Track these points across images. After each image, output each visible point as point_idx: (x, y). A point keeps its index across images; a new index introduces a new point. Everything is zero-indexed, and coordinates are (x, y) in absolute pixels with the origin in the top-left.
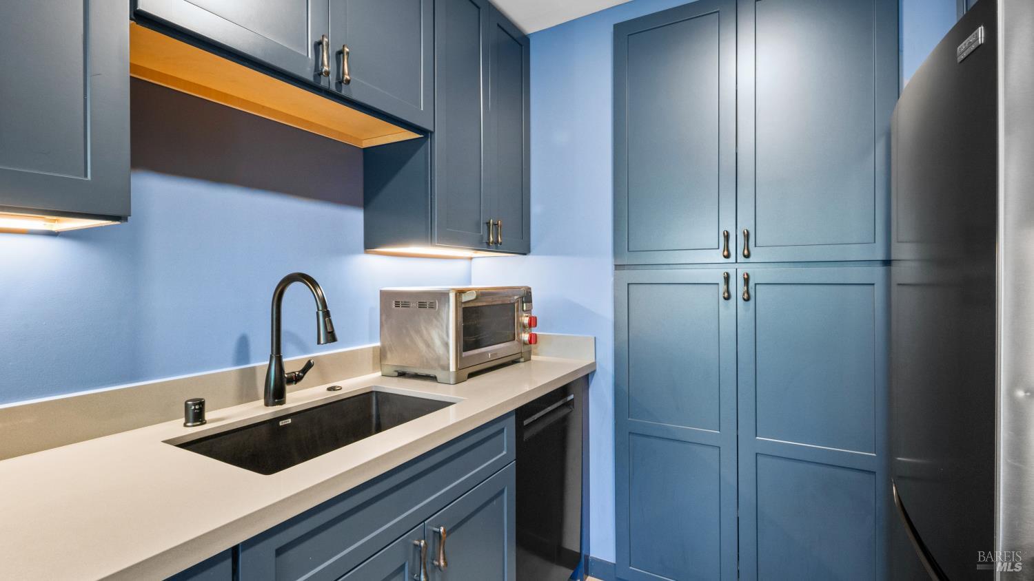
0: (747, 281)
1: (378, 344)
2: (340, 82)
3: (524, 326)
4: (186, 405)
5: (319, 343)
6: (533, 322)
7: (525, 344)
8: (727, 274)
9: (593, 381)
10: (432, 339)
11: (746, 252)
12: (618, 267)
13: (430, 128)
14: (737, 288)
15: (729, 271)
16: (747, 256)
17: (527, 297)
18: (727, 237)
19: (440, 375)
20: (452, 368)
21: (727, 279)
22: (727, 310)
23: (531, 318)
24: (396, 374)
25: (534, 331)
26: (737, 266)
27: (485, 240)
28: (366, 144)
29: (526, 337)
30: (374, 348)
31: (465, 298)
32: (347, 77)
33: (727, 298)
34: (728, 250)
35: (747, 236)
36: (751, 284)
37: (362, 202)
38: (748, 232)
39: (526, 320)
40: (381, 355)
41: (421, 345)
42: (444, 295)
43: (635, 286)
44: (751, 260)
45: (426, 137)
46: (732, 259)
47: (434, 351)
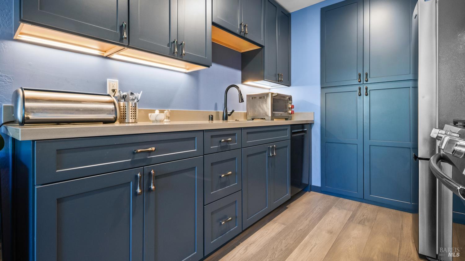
0: (367, 89)
1: (246, 112)
2: (245, 33)
3: (290, 108)
4: (209, 116)
5: (239, 102)
6: (293, 107)
7: (290, 114)
8: (360, 87)
9: (313, 126)
10: (264, 107)
11: (366, 80)
12: (322, 88)
13: (264, 45)
14: (363, 91)
15: (360, 86)
16: (367, 81)
17: (290, 98)
18: (360, 75)
19: (266, 118)
20: (270, 115)
21: (360, 89)
22: (359, 100)
23: (292, 106)
24: (252, 119)
25: (293, 110)
26: (363, 85)
27: (278, 79)
28: (243, 51)
29: (290, 112)
30: (244, 112)
31: (274, 95)
32: (247, 32)
33: (360, 95)
34: (360, 80)
35: (367, 74)
36: (368, 90)
37: (241, 69)
38: (367, 73)
39: (290, 106)
40: (246, 115)
41: (260, 109)
42: (267, 94)
43: (327, 94)
44: (368, 82)
45: (262, 48)
46: (362, 83)
47: (265, 111)
